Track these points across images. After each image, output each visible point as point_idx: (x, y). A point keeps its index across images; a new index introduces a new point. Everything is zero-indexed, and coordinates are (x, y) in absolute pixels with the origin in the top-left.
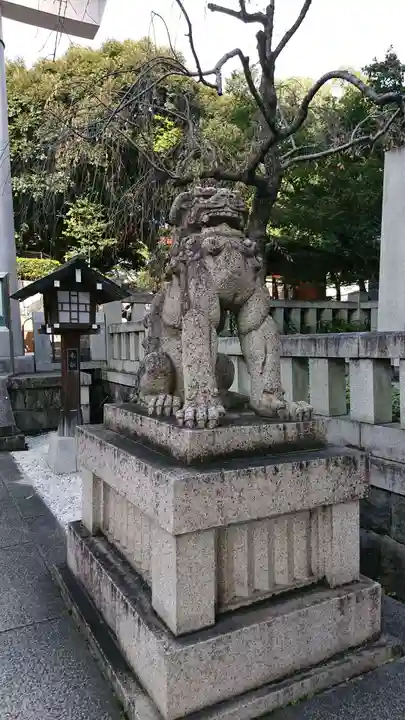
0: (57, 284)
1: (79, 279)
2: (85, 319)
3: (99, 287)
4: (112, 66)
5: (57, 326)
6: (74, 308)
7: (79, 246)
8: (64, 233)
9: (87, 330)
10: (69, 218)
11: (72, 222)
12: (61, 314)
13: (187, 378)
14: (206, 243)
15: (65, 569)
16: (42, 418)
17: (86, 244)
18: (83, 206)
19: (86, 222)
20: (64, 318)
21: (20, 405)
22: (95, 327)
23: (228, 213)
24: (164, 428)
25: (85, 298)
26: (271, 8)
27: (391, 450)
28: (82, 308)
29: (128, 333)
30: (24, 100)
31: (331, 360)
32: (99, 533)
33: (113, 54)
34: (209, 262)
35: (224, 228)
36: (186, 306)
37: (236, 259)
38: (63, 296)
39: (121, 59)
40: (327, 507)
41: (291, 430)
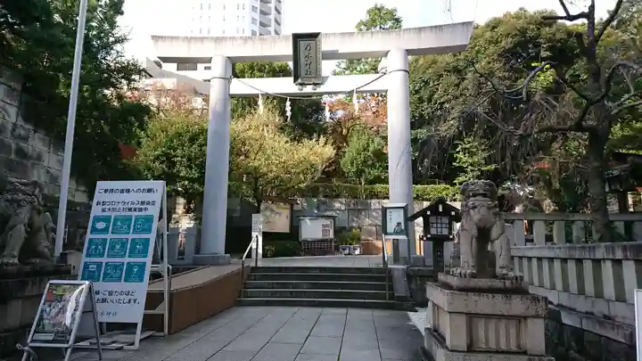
0: (429, 213)
1: (441, 210)
2: (445, 232)
3: (453, 213)
4: (492, 37)
5: (429, 236)
6: (439, 225)
7: (466, 172)
8: (454, 164)
9: (447, 238)
10: (458, 152)
11: (461, 155)
12: (432, 229)
15: (423, 348)
17: (472, 171)
18: (469, 142)
19: (472, 154)
20: (433, 231)
21: (413, 286)
22: (451, 237)
25: (446, 220)
26: (592, 7)
27: (624, 318)
28: (444, 226)
30: (426, 77)
31: (593, 260)
32: (436, 331)
33: (494, 28)
37: (483, 211)
38: (433, 219)
39: (500, 30)
40: (525, 318)
41: (508, 283)
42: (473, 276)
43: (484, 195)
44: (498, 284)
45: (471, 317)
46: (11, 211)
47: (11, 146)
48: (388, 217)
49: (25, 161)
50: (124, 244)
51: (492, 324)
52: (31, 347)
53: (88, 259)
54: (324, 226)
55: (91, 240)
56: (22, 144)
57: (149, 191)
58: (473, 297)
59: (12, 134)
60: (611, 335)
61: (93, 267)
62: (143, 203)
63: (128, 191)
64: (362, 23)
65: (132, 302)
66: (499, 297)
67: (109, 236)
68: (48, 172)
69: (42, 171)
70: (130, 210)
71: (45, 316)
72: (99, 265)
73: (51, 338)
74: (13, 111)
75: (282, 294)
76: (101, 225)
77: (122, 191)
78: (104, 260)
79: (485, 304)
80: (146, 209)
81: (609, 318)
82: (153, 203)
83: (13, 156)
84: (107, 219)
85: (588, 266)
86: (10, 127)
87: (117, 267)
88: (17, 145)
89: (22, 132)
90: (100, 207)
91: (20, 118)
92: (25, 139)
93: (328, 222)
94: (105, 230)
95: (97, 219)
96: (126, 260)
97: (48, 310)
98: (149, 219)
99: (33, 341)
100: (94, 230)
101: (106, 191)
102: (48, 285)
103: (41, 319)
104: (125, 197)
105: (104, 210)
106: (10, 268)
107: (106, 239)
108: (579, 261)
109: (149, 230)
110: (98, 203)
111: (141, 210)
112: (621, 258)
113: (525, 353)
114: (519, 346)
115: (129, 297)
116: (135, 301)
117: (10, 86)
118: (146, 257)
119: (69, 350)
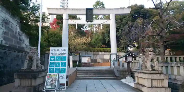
1: (130, 55)
2: (131, 60)
3: (133, 56)
6: (130, 59)
9: (131, 62)
13: (148, 67)
14: (149, 54)
16: (122, 76)
20: (128, 60)
23: (151, 51)
24: (145, 71)
28: (131, 59)
29: (136, 62)
34: (149, 55)
35: (151, 52)
36: (147, 60)
37: (153, 55)
38: (128, 57)
40: (163, 79)
41: (159, 72)
42: (151, 70)
43: (152, 52)
44: (157, 72)
45: (152, 79)
46: (33, 55)
47: (18, 38)
48: (112, 57)
49: (21, 42)
50: (59, 63)
51: (156, 81)
52: (45, 90)
53: (50, 68)
54: (88, 59)
55: (50, 63)
56: (20, 37)
57: (65, 50)
58: (153, 75)
59: (18, 34)
60: (178, 83)
61: (51, 70)
62: (63, 53)
63: (59, 50)
64: (94, 5)
65: (63, 78)
66: (158, 75)
67: (55, 62)
68: (26, 44)
69: (25, 45)
70: (60, 55)
71: (48, 82)
72: (53, 69)
73: (50, 87)
74: (18, 28)
75: (87, 77)
76: (52, 59)
77: (57, 50)
78: (55, 68)
79: (155, 77)
80: (64, 55)
81: (176, 79)
82: (66, 53)
83: (18, 40)
84: (54, 57)
85: (169, 68)
86: (18, 32)
87: (58, 70)
88: (19, 37)
89: (20, 34)
90: (52, 54)
91: (20, 30)
92: (21, 35)
93: (89, 58)
94: (54, 60)
95: (51, 57)
96: (60, 68)
97: (48, 80)
98: (65, 57)
99: (46, 88)
100: (51, 60)
101: (53, 50)
102: (47, 74)
103: (47, 83)
104: (58, 52)
105: (53, 55)
106: (23, 70)
107: (54, 63)
108: (167, 67)
109: (65, 60)
110: (51, 53)
111: (63, 55)
112: (179, 66)
113: (164, 87)
114: (162, 86)
115: (62, 77)
116: (64, 78)
117: (17, 21)
118: (65, 67)
119: (56, 90)
